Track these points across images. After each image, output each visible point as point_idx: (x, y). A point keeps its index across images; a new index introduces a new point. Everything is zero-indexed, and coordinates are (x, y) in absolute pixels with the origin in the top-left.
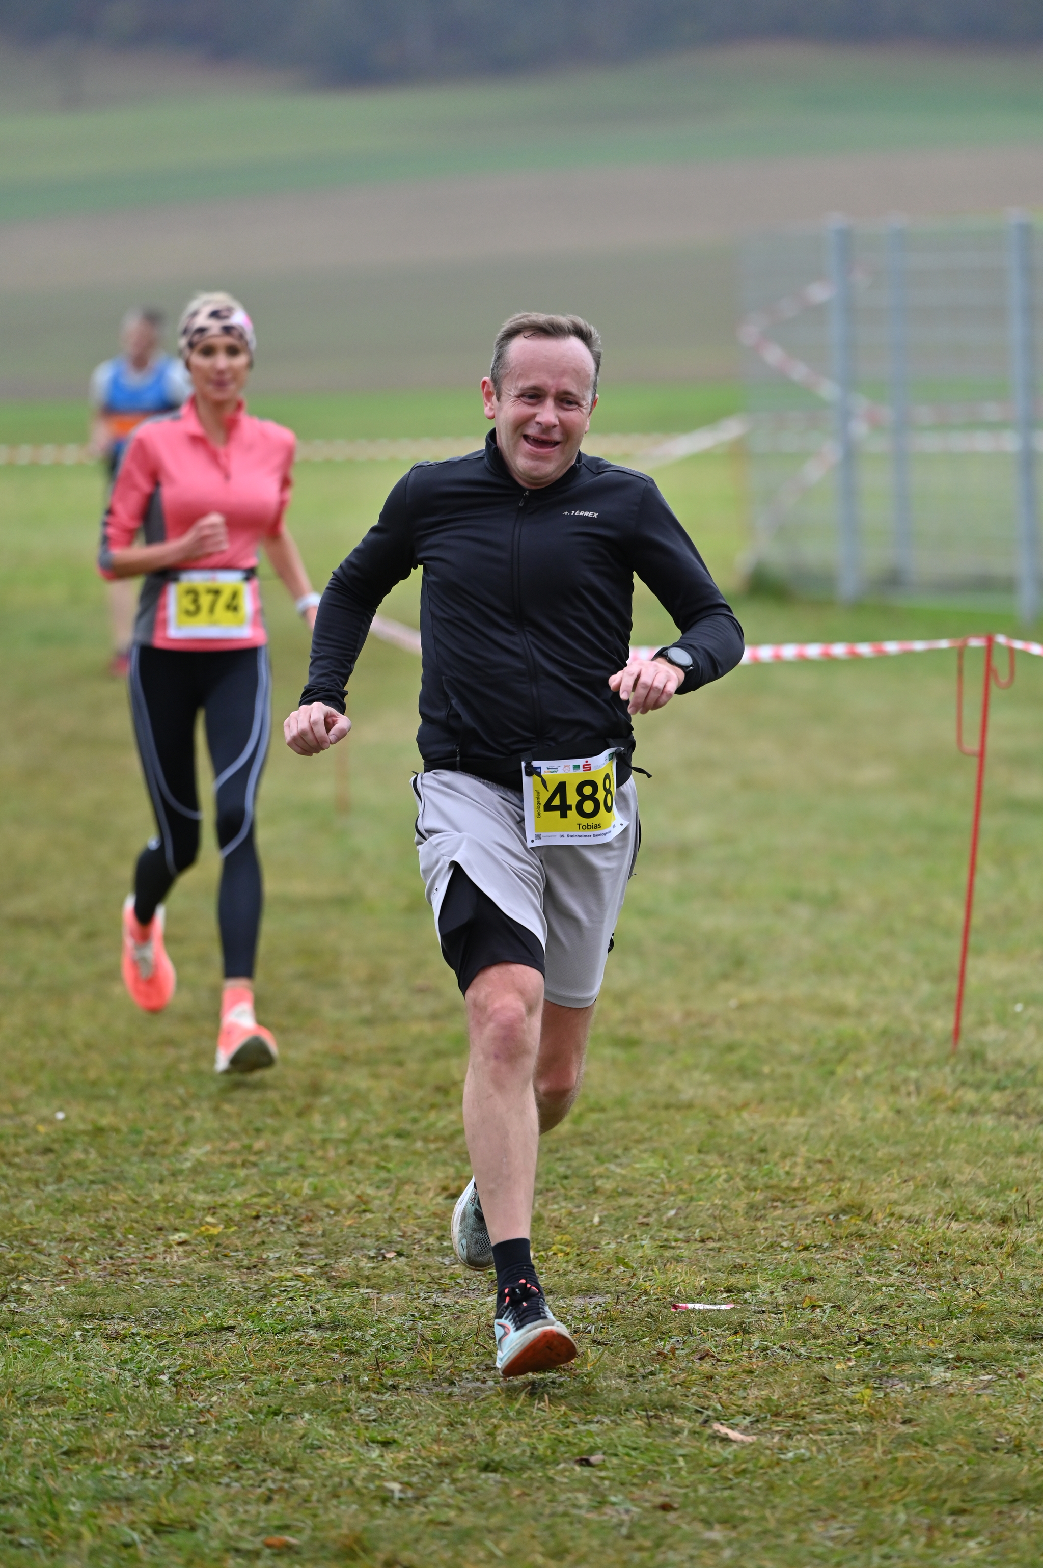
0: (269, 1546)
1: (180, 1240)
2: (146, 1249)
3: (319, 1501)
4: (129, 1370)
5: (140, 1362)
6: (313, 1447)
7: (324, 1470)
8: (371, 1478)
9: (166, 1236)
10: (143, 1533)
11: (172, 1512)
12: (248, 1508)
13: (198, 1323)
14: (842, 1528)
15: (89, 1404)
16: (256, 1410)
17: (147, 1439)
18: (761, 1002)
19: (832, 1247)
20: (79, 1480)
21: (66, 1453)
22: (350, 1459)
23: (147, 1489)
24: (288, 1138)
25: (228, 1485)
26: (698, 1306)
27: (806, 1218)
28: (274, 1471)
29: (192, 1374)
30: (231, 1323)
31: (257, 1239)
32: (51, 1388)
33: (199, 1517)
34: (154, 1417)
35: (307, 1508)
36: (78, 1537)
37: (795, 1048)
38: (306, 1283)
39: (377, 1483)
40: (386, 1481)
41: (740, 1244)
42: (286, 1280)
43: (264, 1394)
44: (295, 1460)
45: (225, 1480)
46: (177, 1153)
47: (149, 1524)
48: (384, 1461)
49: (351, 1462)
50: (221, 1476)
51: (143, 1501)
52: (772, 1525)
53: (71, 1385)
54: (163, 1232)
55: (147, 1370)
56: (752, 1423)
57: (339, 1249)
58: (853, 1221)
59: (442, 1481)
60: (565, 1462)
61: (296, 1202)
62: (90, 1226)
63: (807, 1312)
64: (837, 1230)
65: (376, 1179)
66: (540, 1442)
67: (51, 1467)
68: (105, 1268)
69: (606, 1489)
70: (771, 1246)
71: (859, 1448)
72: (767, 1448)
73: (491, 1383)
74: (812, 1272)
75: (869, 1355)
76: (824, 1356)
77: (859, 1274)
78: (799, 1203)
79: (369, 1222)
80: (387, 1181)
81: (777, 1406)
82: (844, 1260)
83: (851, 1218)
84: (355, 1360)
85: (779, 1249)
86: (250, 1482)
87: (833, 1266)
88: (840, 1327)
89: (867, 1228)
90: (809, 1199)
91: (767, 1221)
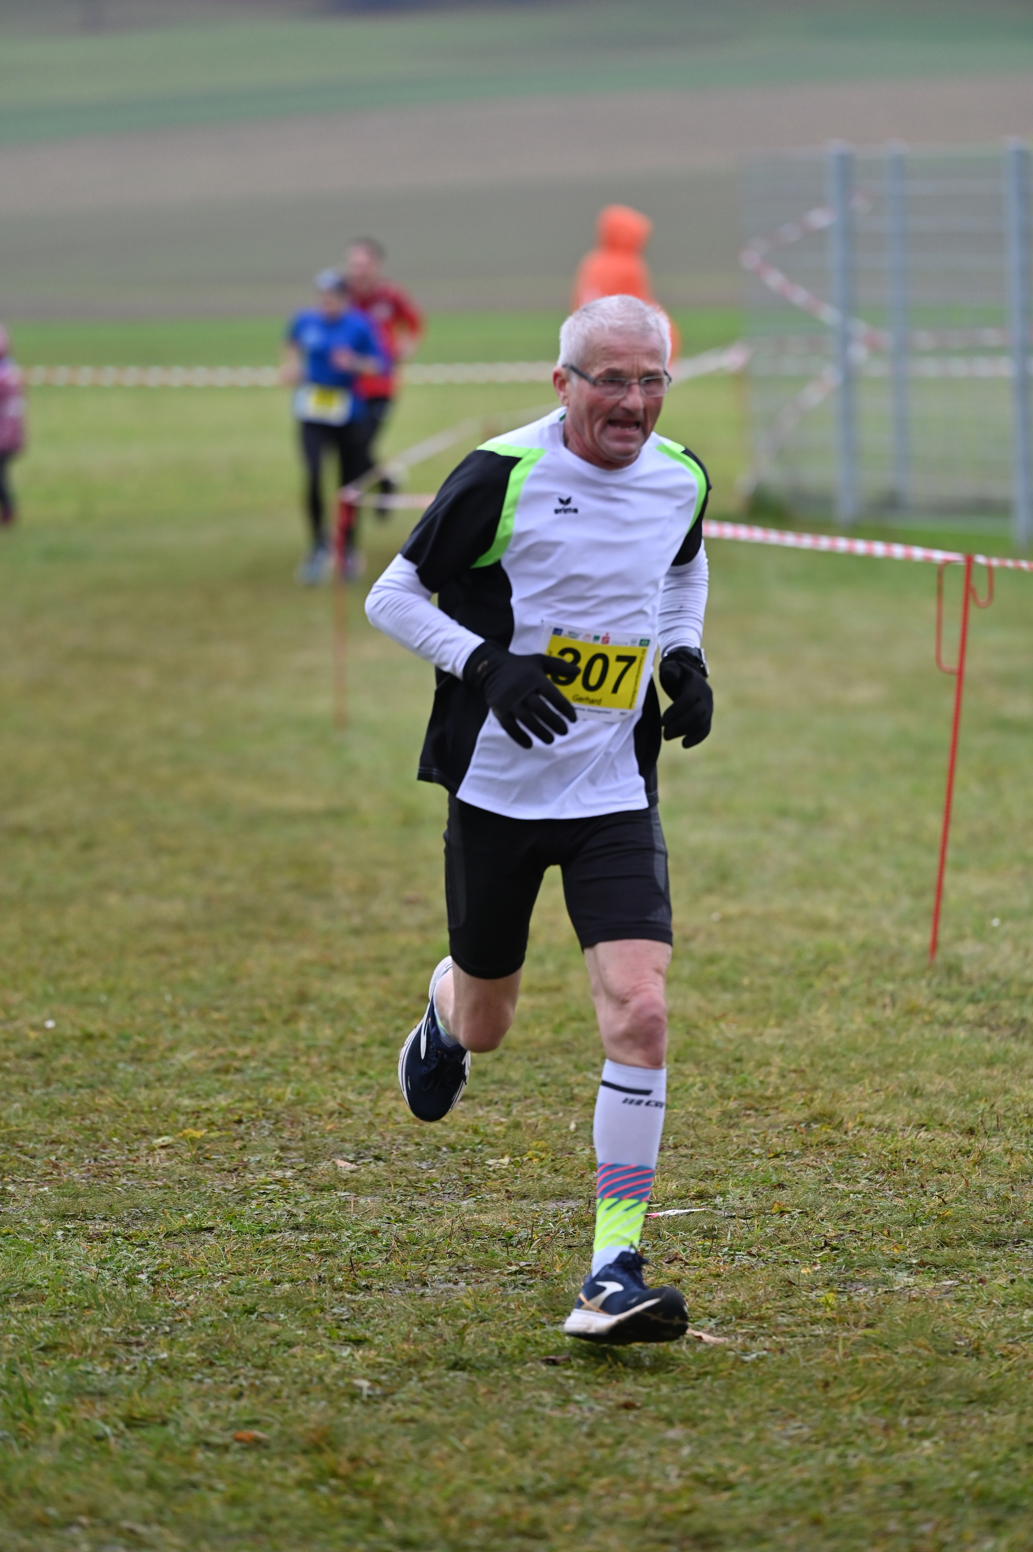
0: (238, 1440)
1: (164, 1144)
2: (130, 1151)
3: (288, 1397)
4: (108, 1269)
5: (120, 1261)
6: (286, 1345)
7: (295, 1367)
8: (341, 1375)
9: (149, 1139)
10: (115, 1427)
11: (143, 1407)
12: (220, 1403)
13: (177, 1224)
14: (800, 1428)
15: (68, 1302)
16: (231, 1308)
17: (124, 1336)
18: (744, 915)
19: (803, 1155)
20: (55, 1375)
21: (43, 1349)
22: (322, 1356)
23: (121, 1384)
24: (274, 1045)
25: (200, 1381)
26: (668, 1212)
27: (777, 1126)
28: (246, 1368)
29: (170, 1273)
30: (210, 1224)
31: (238, 1144)
32: (31, 1285)
33: (170, 1411)
34: (131, 1314)
35: (277, 1404)
36: (52, 1430)
37: (775, 960)
38: (285, 1186)
39: (347, 1380)
40: (356, 1378)
41: (712, 1151)
42: (266, 1183)
43: (239, 1293)
44: (267, 1357)
45: (198, 1376)
46: (163, 1058)
47: (122, 1419)
48: (354, 1359)
49: (323, 1360)
50: (193, 1372)
51: (117, 1395)
52: (731, 1424)
53: (51, 1283)
54: (147, 1136)
55: (126, 1269)
56: (717, 1325)
57: (319, 1153)
58: (824, 1129)
59: (410, 1379)
60: (532, 1361)
61: (279, 1107)
62: (75, 1129)
63: (776, 1217)
64: (809, 1138)
65: (358, 1084)
66: (508, 1342)
67: (27, 1362)
68: (89, 1170)
69: (570, 1388)
70: (743, 1153)
71: (821, 1350)
72: (731, 1350)
73: (462, 1284)
74: (782, 1179)
75: (835, 1260)
76: (791, 1260)
77: (827, 1181)
78: (771, 1112)
79: (348, 1127)
80: (368, 1087)
81: (742, 1309)
82: (814, 1167)
83: (822, 1126)
84: (330, 1262)
85: (750, 1156)
86: (222, 1379)
87: (802, 1173)
88: (808, 1232)
89: (836, 1136)
90: (781, 1108)
91: (740, 1129)
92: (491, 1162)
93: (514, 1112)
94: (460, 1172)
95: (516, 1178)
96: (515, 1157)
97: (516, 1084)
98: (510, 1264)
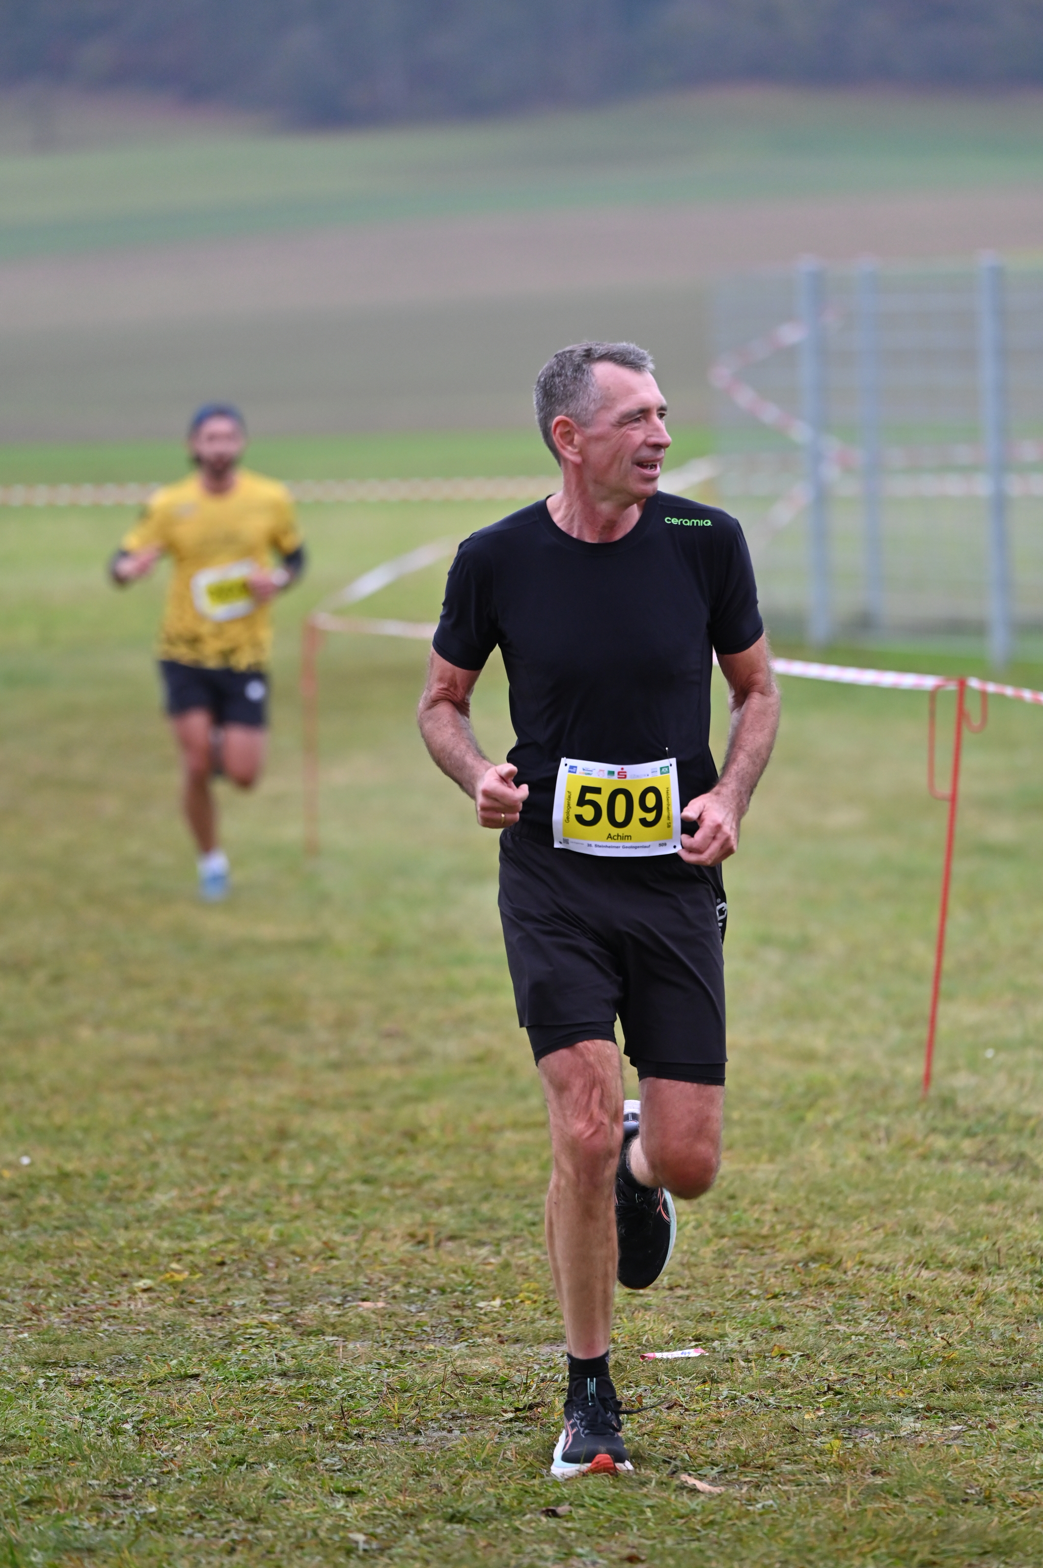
1: (145, 1287)
2: (111, 1296)
3: (282, 1552)
4: (92, 1419)
5: (104, 1410)
6: (277, 1497)
7: (288, 1520)
8: (335, 1528)
9: (131, 1283)
11: (134, 1563)
12: (211, 1559)
13: (161, 1371)
15: (52, 1453)
16: (220, 1459)
17: (110, 1488)
19: (801, 1295)
20: (40, 1531)
21: (27, 1503)
22: (315, 1509)
23: (109, 1540)
24: (254, 1184)
25: (191, 1536)
26: (665, 1355)
27: (775, 1265)
28: (238, 1521)
29: (156, 1422)
30: (195, 1371)
31: (222, 1286)
32: (13, 1436)
34: (117, 1466)
35: (271, 1560)
37: (765, 1094)
38: (271, 1331)
39: (342, 1534)
40: (351, 1532)
41: (708, 1291)
42: (251, 1327)
43: (228, 1443)
44: (259, 1510)
45: (188, 1531)
46: (143, 1198)
48: (348, 1511)
49: (316, 1513)
50: (183, 1526)
51: (105, 1551)
53: (34, 1434)
54: (129, 1279)
55: (110, 1418)
56: (720, 1473)
57: (305, 1296)
58: (822, 1269)
59: (407, 1533)
60: (531, 1512)
61: (262, 1248)
62: (54, 1272)
63: (776, 1361)
64: (807, 1278)
65: (343, 1225)
66: (506, 1492)
67: (12, 1517)
68: (69, 1315)
69: (572, 1541)
70: (740, 1294)
71: (829, 1499)
72: (735, 1499)
73: (457, 1432)
74: (781, 1321)
75: (838, 1405)
76: (793, 1405)
77: (828, 1323)
78: (768, 1251)
79: (335, 1269)
80: (353, 1227)
81: (746, 1457)
82: (814, 1308)
83: (821, 1266)
84: (320, 1409)
85: (748, 1297)
86: (214, 1533)
87: (802, 1315)
88: (809, 1376)
89: (836, 1276)
90: (778, 1247)
91: (735, 1268)
92: (481, 1304)
93: (504, 1252)
94: (450, 1315)
95: (509, 1321)
96: (506, 1299)
97: (505, 1223)
98: (505, 1411)
